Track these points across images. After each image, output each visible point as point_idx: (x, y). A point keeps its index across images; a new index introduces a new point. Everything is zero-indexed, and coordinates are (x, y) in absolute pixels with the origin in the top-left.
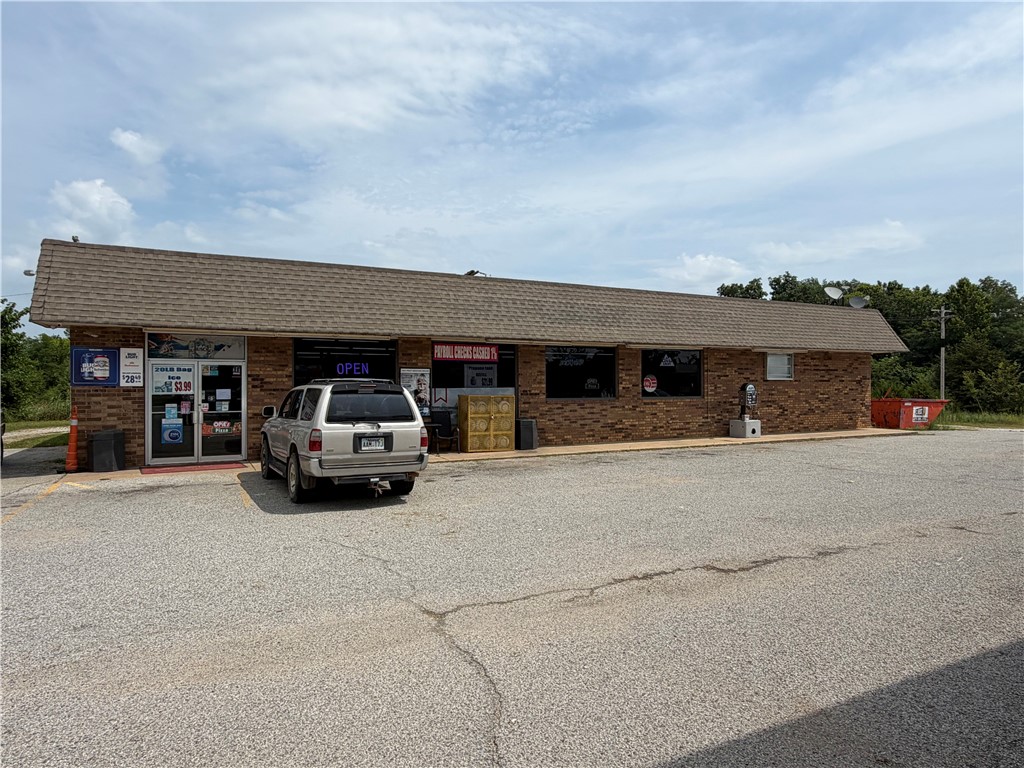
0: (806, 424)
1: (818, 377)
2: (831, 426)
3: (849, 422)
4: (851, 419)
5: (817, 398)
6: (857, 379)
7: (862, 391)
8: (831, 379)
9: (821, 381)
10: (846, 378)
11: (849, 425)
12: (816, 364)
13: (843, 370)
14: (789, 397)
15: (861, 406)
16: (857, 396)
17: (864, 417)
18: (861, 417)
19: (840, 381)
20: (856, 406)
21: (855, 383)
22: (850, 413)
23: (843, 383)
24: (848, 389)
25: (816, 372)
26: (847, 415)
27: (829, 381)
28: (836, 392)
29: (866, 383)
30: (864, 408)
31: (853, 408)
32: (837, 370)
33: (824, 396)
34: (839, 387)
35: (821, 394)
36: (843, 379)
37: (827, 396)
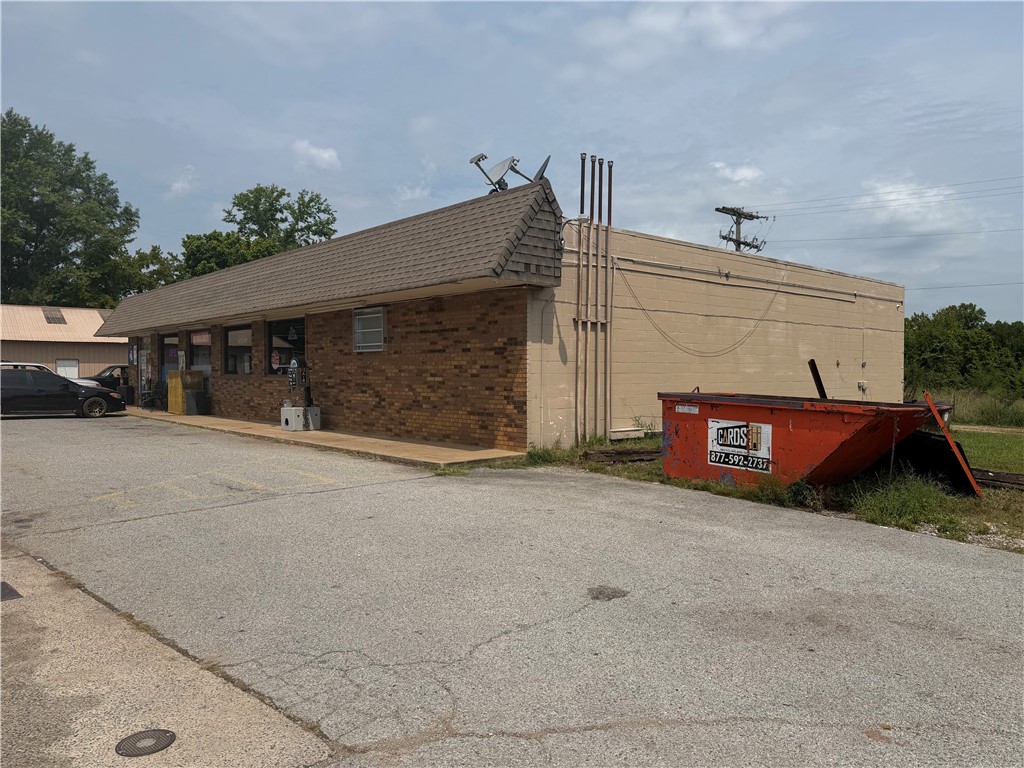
1: (426, 345)
2: (448, 436)
3: (478, 434)
4: (483, 427)
5: (425, 383)
6: (496, 345)
7: (508, 371)
8: (447, 347)
9: (432, 351)
10: (475, 344)
11: (480, 439)
12: (425, 320)
13: (469, 329)
14: (387, 378)
15: (505, 402)
16: (496, 380)
17: (511, 426)
18: (505, 426)
19: (464, 350)
20: (494, 402)
21: (492, 353)
22: (482, 414)
23: (469, 354)
24: (478, 367)
25: (424, 336)
26: (477, 418)
27: (444, 351)
28: (457, 371)
29: (515, 353)
30: (511, 407)
31: (487, 406)
32: (457, 330)
33: (437, 379)
34: (461, 363)
35: (432, 375)
36: (469, 346)
37: (440, 379)
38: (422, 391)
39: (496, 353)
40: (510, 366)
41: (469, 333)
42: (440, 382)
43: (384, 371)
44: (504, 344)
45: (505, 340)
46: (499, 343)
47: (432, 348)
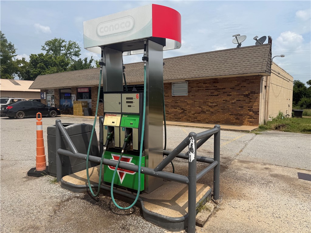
0: (199, 118)
1: (209, 93)
3: (235, 121)
4: (238, 119)
5: (208, 105)
6: (244, 93)
7: (250, 102)
8: (219, 94)
9: (211, 95)
10: (234, 93)
11: (235, 123)
12: (208, 86)
13: (231, 89)
14: (188, 104)
15: (249, 111)
16: (244, 104)
17: (251, 118)
18: (248, 118)
19: (228, 95)
20: (243, 111)
21: (243, 96)
22: (237, 115)
23: (231, 96)
24: (236, 100)
25: (207, 91)
26: (234, 116)
27: (218, 95)
28: (225, 102)
29: (254, 96)
30: (252, 113)
31: (239, 112)
32: (225, 89)
33: (213, 104)
34: (227, 99)
35: (211, 103)
36: (230, 94)
37: (216, 104)
38: (205, 108)
39: (244, 96)
40: (251, 100)
41: (231, 90)
42: (215, 105)
43: (186, 102)
44: (249, 93)
45: (250, 92)
46: (247, 93)
47: (212, 94)
